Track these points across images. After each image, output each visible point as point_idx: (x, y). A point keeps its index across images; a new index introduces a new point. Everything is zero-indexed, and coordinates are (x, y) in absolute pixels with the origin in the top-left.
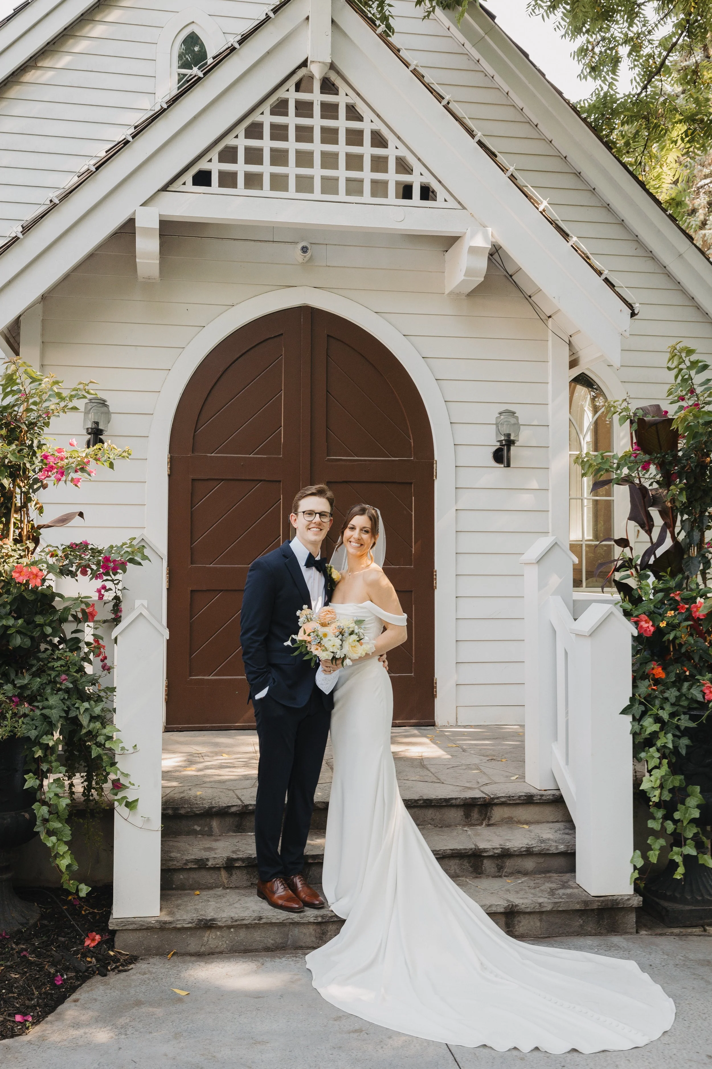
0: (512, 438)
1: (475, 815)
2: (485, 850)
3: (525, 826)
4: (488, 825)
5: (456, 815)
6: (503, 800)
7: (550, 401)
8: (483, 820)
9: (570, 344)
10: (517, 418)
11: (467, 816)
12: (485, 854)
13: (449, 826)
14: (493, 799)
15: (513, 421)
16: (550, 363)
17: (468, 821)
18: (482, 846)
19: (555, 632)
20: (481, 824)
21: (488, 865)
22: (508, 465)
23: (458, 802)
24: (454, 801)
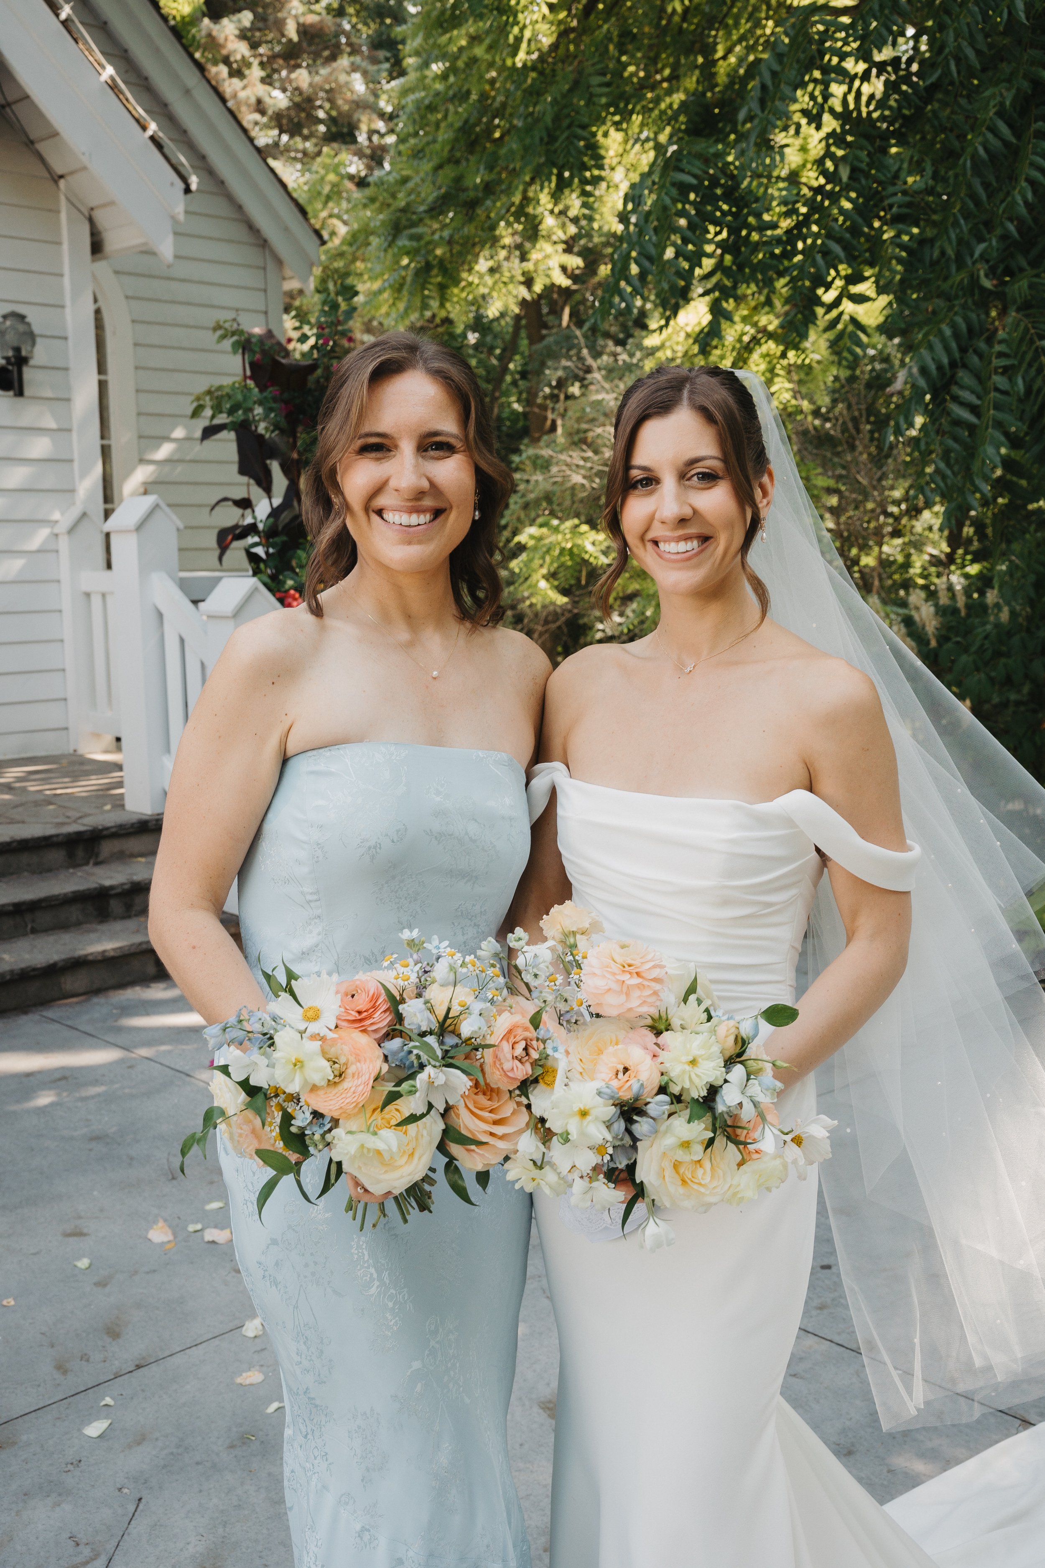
0: (24, 353)
1: (80, 853)
2: (112, 888)
3: (140, 859)
4: (97, 864)
5: (57, 856)
6: (113, 830)
7: (68, 302)
8: (90, 858)
9: (91, 221)
10: (29, 324)
11: (71, 855)
12: (113, 892)
13: (49, 870)
14: (102, 830)
15: (21, 328)
16: (65, 247)
17: (73, 862)
18: (107, 883)
19: (160, 615)
20: (87, 864)
21: (115, 906)
22: (20, 393)
23: (60, 838)
24: (55, 839)
